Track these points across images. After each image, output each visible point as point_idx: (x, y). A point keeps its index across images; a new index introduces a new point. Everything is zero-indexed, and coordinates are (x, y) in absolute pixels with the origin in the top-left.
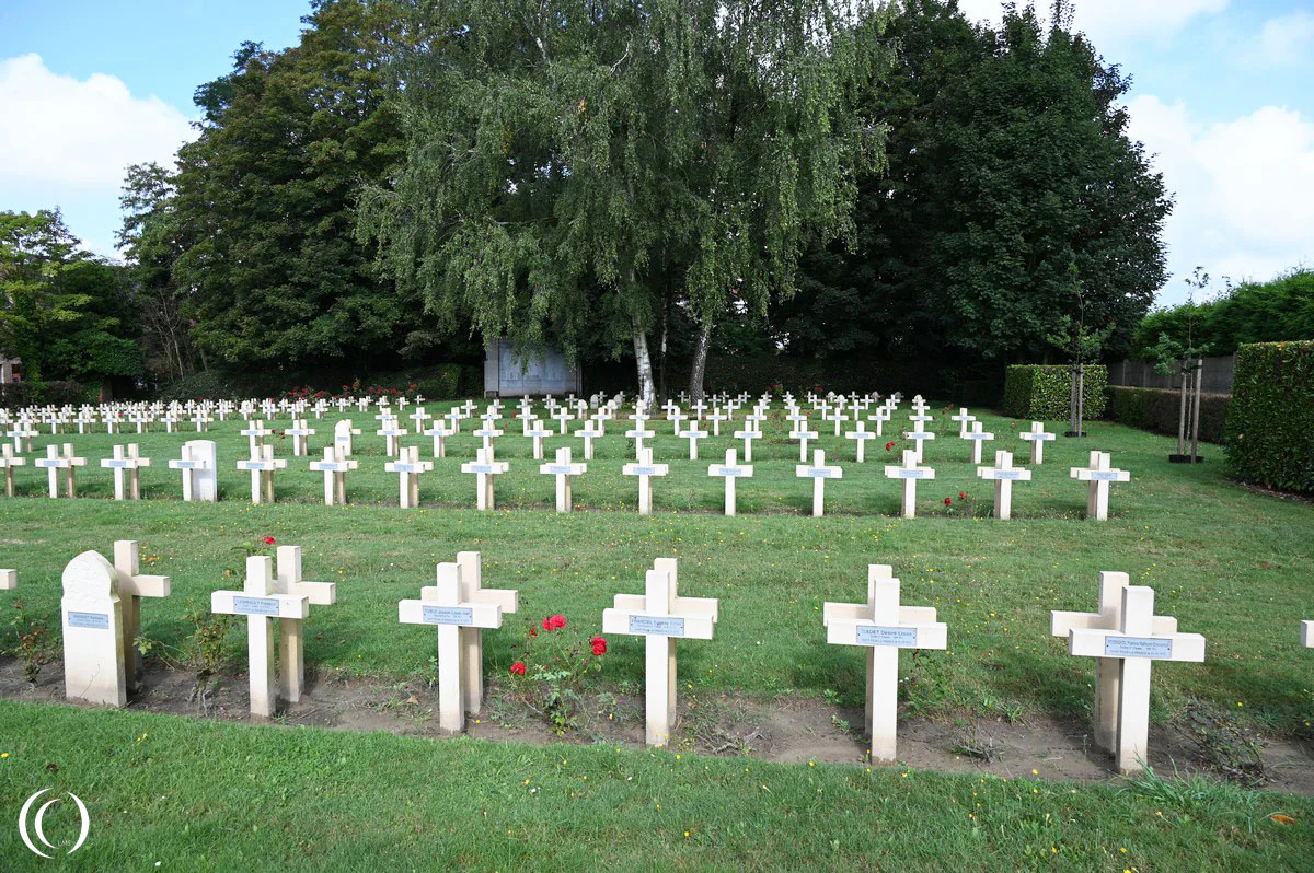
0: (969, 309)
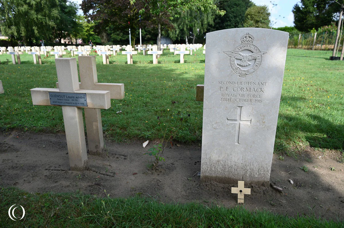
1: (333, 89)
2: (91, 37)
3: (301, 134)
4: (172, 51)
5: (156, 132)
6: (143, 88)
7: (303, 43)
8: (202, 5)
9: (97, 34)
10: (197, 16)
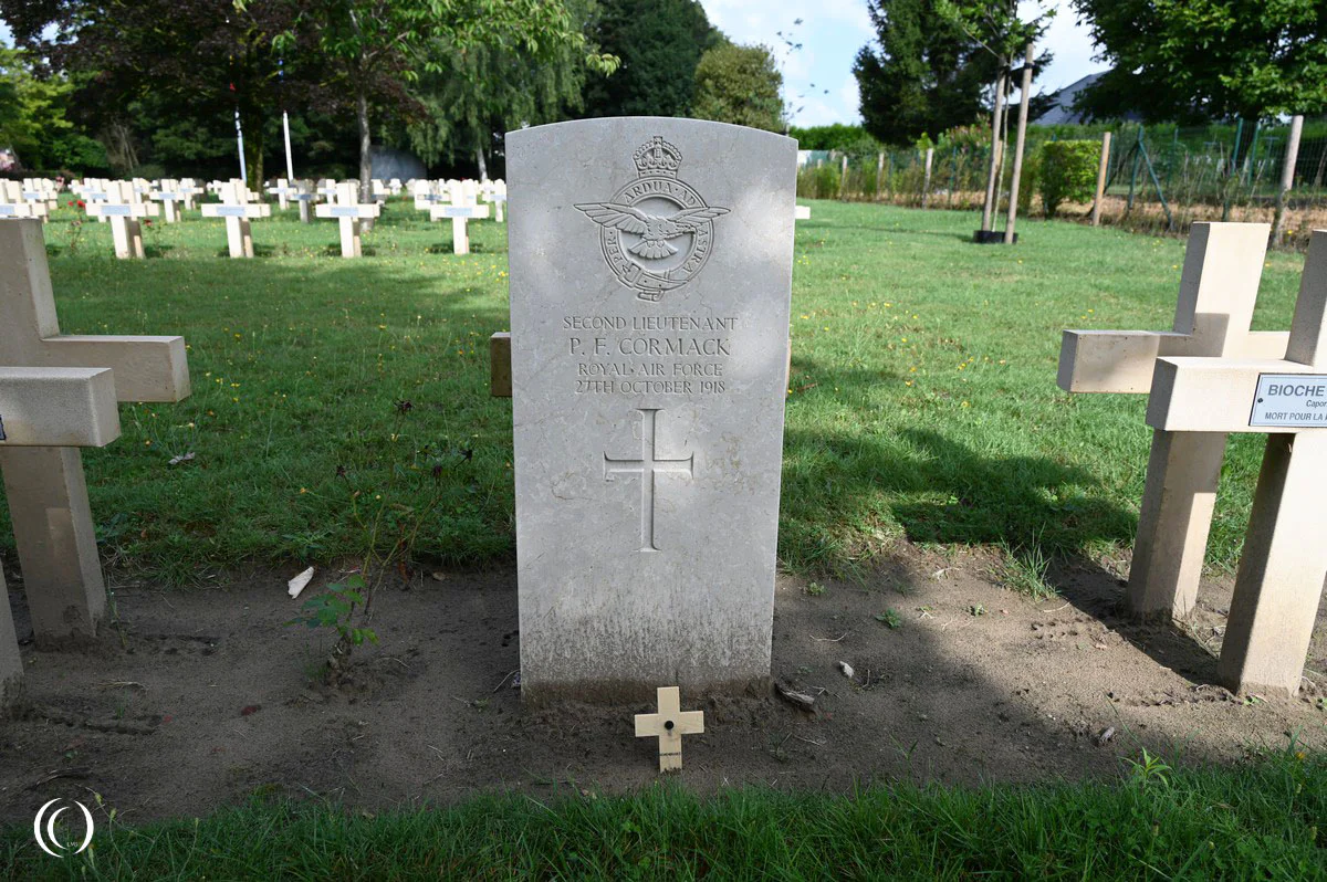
1: (981, 340)
2: (61, 142)
3: (881, 500)
4: (420, 205)
5: (345, 530)
6: (293, 355)
7: (894, 183)
8: (529, 32)
9: (84, 128)
10: (516, 71)
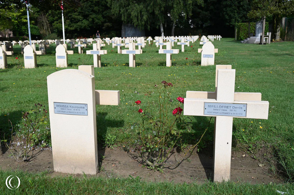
0: (227, 17)
